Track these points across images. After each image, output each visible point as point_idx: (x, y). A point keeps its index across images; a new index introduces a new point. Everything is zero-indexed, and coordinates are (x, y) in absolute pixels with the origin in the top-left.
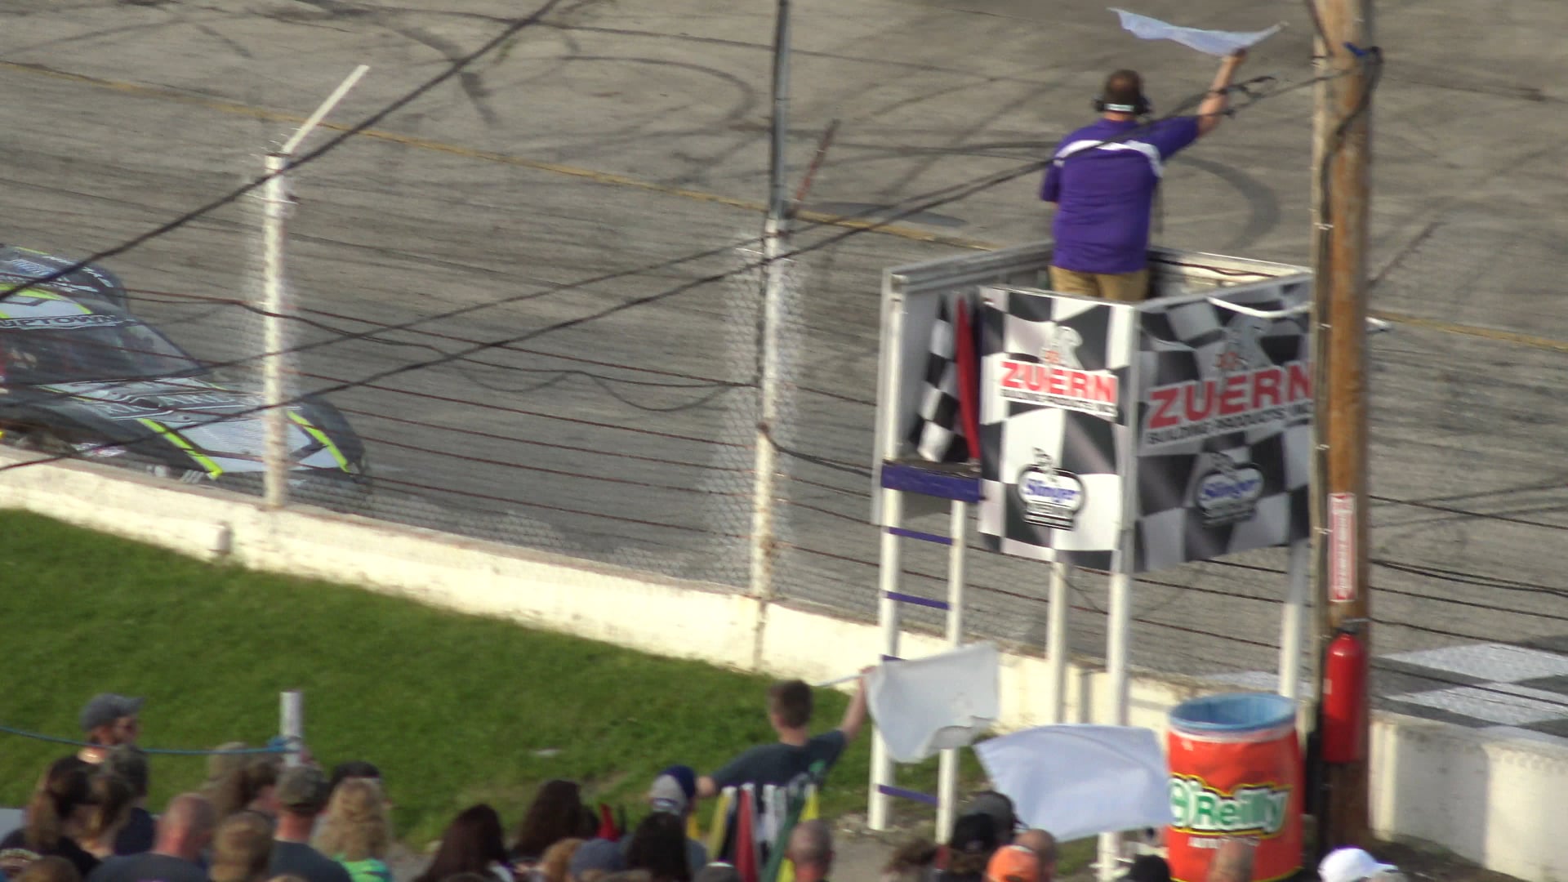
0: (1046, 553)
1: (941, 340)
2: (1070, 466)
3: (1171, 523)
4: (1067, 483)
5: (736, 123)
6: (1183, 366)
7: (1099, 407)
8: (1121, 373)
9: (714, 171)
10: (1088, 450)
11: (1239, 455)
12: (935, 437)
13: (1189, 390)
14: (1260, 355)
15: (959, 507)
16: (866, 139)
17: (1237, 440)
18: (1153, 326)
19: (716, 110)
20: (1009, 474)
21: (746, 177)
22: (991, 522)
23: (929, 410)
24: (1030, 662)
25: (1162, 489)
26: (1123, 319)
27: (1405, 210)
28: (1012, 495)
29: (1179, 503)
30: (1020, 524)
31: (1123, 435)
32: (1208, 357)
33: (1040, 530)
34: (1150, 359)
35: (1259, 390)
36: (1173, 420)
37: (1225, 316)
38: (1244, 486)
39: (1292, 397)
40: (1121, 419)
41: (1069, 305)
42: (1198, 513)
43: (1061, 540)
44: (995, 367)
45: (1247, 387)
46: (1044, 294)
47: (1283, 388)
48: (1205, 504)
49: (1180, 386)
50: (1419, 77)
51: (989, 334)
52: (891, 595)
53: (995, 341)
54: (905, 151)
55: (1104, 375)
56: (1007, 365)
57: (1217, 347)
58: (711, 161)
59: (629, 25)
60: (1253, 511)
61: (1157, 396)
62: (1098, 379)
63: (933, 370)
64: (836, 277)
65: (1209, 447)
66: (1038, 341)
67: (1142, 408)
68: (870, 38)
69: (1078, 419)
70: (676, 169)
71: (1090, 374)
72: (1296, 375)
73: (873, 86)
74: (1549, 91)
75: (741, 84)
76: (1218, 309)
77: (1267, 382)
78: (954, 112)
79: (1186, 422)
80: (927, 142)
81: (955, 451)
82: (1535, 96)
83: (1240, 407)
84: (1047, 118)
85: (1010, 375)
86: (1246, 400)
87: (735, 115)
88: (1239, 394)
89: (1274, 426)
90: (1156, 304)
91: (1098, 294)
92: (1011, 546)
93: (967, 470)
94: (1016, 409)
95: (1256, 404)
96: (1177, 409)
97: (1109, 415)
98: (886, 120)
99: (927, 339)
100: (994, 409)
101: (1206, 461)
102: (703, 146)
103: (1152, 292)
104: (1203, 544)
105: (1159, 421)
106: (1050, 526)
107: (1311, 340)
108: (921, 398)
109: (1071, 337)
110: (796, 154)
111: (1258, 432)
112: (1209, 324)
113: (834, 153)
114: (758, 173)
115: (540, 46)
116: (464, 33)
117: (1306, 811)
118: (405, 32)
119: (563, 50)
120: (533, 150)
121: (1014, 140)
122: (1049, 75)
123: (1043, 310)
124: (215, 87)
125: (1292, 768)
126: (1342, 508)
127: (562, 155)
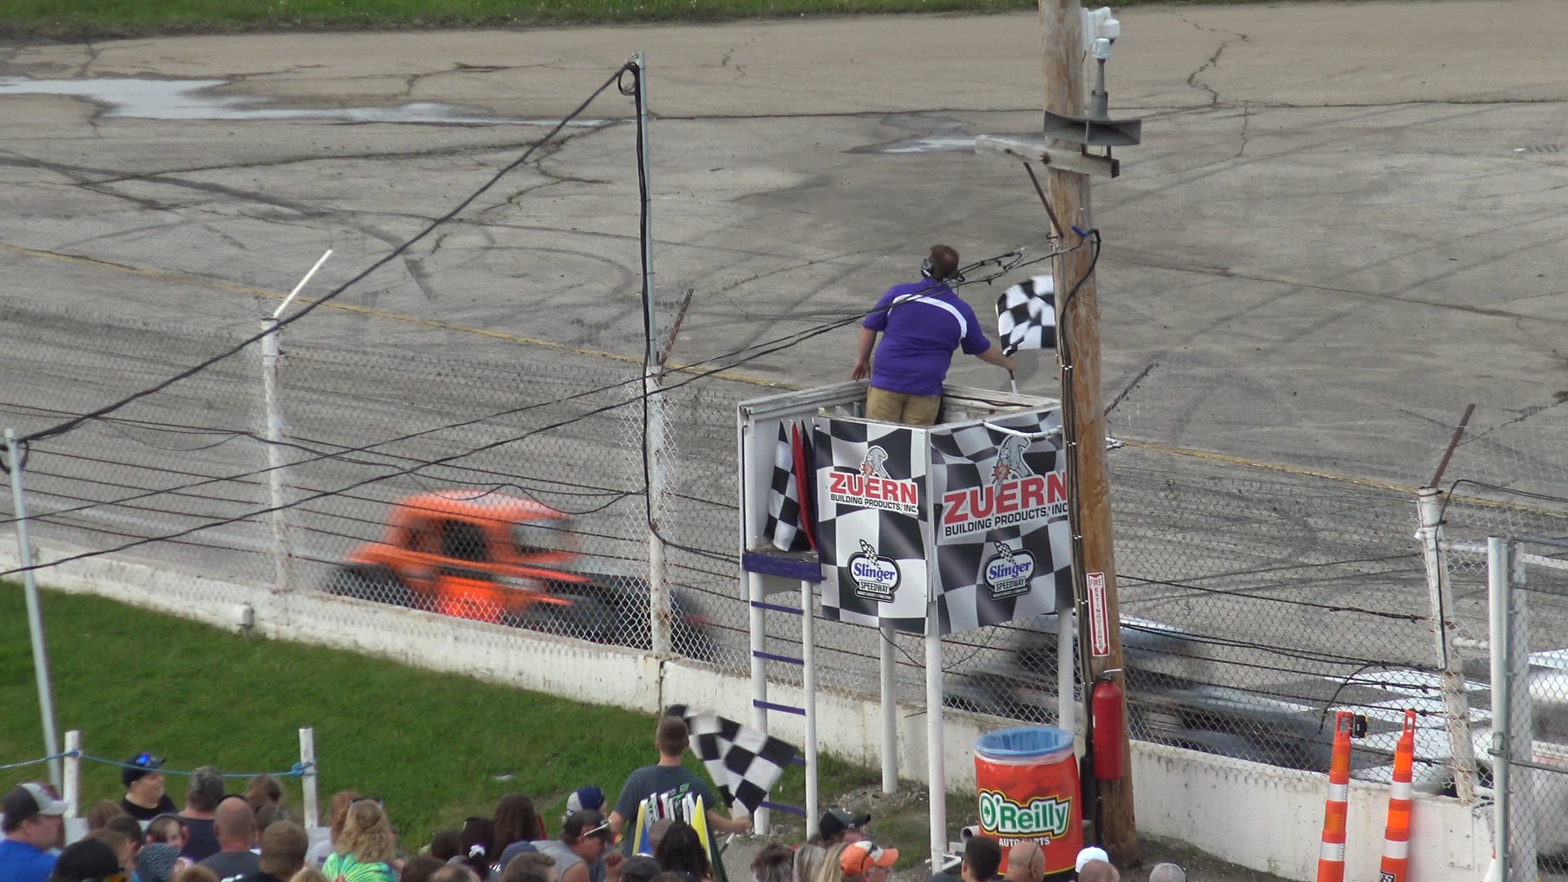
0: (874, 621)
1: (783, 457)
2: (888, 552)
3: (966, 597)
4: (886, 566)
5: (617, 296)
6: (967, 475)
7: (907, 507)
8: (921, 481)
9: (603, 333)
10: (900, 541)
11: (1015, 544)
12: (783, 531)
13: (974, 494)
14: (1025, 467)
15: (804, 584)
16: (718, 309)
17: (1013, 532)
18: (944, 445)
19: (604, 287)
20: (842, 561)
21: (628, 339)
22: (829, 596)
23: (777, 512)
24: (868, 706)
25: (958, 570)
26: (919, 438)
27: (1133, 362)
28: (845, 576)
29: (974, 581)
30: (853, 599)
31: (927, 528)
32: (986, 467)
33: (869, 604)
34: (942, 471)
35: (1026, 495)
36: (965, 517)
37: (997, 437)
38: (1019, 568)
39: (1051, 499)
40: (923, 515)
41: (878, 429)
42: (986, 589)
43: (885, 610)
44: (825, 477)
45: (1018, 491)
46: (859, 421)
47: (1045, 492)
48: (991, 582)
49: (968, 491)
50: (1134, 259)
51: (820, 454)
52: (756, 654)
53: (826, 459)
54: (748, 318)
55: (908, 482)
56: (832, 475)
57: (993, 461)
58: (599, 327)
59: (533, 223)
60: (1028, 587)
61: (948, 499)
62: (904, 486)
63: (779, 480)
64: (703, 414)
65: (991, 537)
66: (856, 457)
67: (938, 509)
68: (718, 232)
69: (889, 517)
70: (573, 333)
71: (898, 482)
72: (1053, 480)
73: (722, 268)
74: (1233, 270)
75: (621, 267)
76: (990, 431)
77: (1032, 488)
78: (788, 287)
79: (972, 519)
80: (766, 310)
81: (799, 543)
82: (1225, 273)
83: (1015, 507)
84: (856, 291)
85: (837, 483)
86: (1018, 500)
87: (617, 291)
88: (1013, 496)
89: (1040, 522)
90: (944, 428)
91: (901, 420)
92: (845, 615)
93: (811, 557)
94: (842, 510)
95: (1025, 504)
96: (965, 508)
97: (915, 513)
98: (733, 294)
99: (774, 457)
100: (826, 510)
101: (990, 549)
102: (594, 315)
103: (940, 420)
104: (991, 612)
105: (951, 518)
106: (876, 600)
107: (1062, 454)
108: (769, 503)
109: (881, 454)
110: (661, 320)
111: (1028, 526)
112: (985, 443)
113: (692, 319)
114: (636, 335)
115: (466, 239)
116: (406, 230)
117: (1084, 817)
118: (363, 230)
119: (484, 243)
120: (464, 320)
121: (835, 308)
122: (856, 259)
123: (859, 433)
124: (217, 271)
125: (1071, 784)
126: (1095, 584)
127: (486, 323)
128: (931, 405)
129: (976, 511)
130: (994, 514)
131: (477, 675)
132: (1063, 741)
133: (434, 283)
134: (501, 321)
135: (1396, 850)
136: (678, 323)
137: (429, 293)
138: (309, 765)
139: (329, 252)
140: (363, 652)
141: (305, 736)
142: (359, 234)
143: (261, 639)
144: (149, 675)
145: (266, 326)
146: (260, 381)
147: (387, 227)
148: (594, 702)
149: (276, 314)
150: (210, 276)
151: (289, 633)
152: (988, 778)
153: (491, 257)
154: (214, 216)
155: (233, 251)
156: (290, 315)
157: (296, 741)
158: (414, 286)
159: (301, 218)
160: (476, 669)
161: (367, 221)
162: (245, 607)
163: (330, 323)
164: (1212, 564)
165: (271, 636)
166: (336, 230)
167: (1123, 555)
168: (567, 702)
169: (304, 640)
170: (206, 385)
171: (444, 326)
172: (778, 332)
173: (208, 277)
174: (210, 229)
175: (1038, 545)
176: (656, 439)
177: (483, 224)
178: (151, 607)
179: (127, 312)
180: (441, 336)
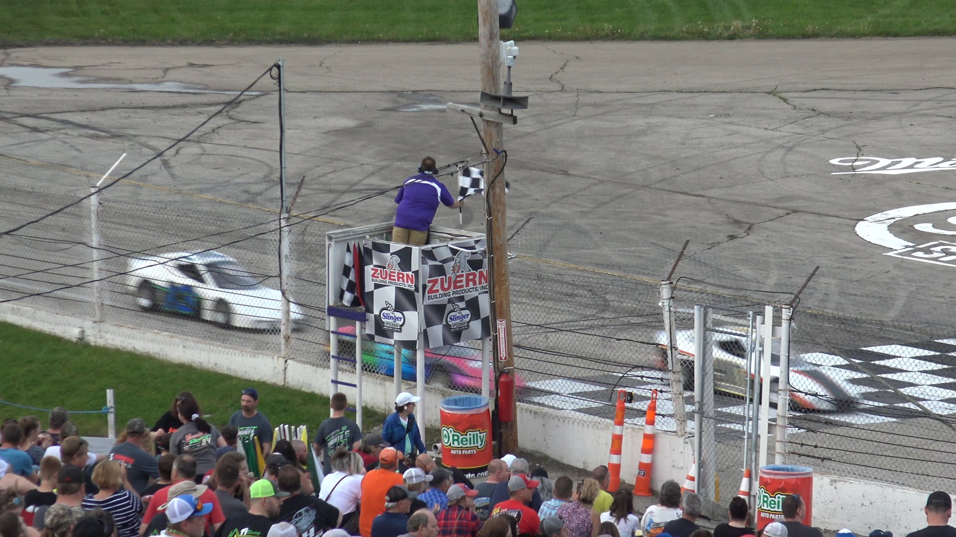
0: (392, 341)
1: (349, 260)
2: (399, 308)
3: (437, 331)
4: (398, 315)
5: (266, 179)
6: (439, 270)
7: (409, 286)
8: (416, 273)
9: (259, 198)
10: (405, 302)
11: (462, 305)
12: (348, 296)
13: (442, 280)
14: (468, 266)
15: (358, 323)
16: (315, 187)
17: (461, 299)
18: (428, 255)
19: (260, 174)
20: (376, 312)
21: (272, 200)
22: (370, 329)
23: (345, 287)
24: (388, 384)
25: (434, 317)
26: (416, 251)
27: (519, 216)
28: (378, 319)
29: (442, 323)
30: (381, 330)
31: (419, 296)
32: (449, 266)
33: (389, 333)
34: (427, 268)
35: (468, 281)
36: (437, 291)
37: (454, 252)
38: (464, 317)
39: (480, 283)
40: (417, 290)
41: (395, 247)
42: (447, 327)
43: (397, 336)
44: (369, 270)
45: (464, 279)
46: (386, 242)
47: (477, 279)
48: (450, 323)
49: (439, 278)
50: (521, 166)
51: (366, 258)
52: (333, 357)
53: (370, 261)
54: (331, 191)
55: (410, 273)
56: (372, 269)
57: (452, 263)
58: (257, 194)
59: (224, 142)
60: (468, 326)
61: (429, 282)
62: (408, 275)
63: (346, 271)
64: (308, 239)
65: (450, 301)
66: (384, 260)
67: (424, 287)
68: (316, 148)
69: (400, 290)
70: (244, 197)
71: (405, 273)
72: (481, 273)
73: (318, 166)
74: (570, 172)
75: (268, 165)
76: (451, 249)
77: (471, 277)
78: (350, 177)
79: (441, 292)
80: (339, 187)
81: (355, 302)
82: (566, 173)
83: (462, 286)
84: (385, 179)
85: (375, 273)
86: (464, 283)
87: (266, 177)
88: (461, 281)
89: (474, 294)
90: (428, 247)
92: (377, 338)
93: (361, 309)
94: (377, 286)
95: (467, 285)
96: (438, 287)
97: (413, 289)
98: (323, 179)
99: (343, 259)
100: (369, 286)
101: (449, 307)
102: (255, 188)
103: (427, 242)
104: (450, 339)
105: (431, 291)
106: (393, 331)
107: (486, 261)
108: (341, 282)
109: (397, 259)
110: (289, 191)
111: (469, 296)
112: (449, 255)
113: (303, 191)
114: (276, 199)
115: (191, 150)
116: (162, 145)
117: (493, 440)
118: (140, 144)
119: (200, 151)
120: (190, 189)
121: (372, 187)
122: (384, 163)
123: (386, 248)
124: (69, 163)
125: (487, 423)
126: (501, 325)
127: (201, 191)
128: (422, 235)
129: (443, 288)
130: (451, 291)
131: (194, 365)
132: (483, 403)
133: (176, 171)
134: (208, 190)
135: (646, 459)
136: (297, 193)
137: (173, 176)
138: (111, 407)
139: (125, 155)
140: (137, 353)
141: (110, 393)
142: (138, 146)
143: (87, 346)
144: (31, 362)
145: (93, 190)
146: (89, 218)
147: (152, 143)
148: (252, 379)
149: (98, 184)
150: (66, 165)
151: (101, 342)
152: (446, 420)
153: (203, 159)
154: (66, 136)
155: (76, 153)
156: (104, 185)
157: (106, 395)
158: (165, 172)
159: (109, 138)
160: (194, 362)
161: (143, 140)
162: (80, 329)
163: (123, 190)
164: (557, 318)
165: (93, 344)
166: (127, 144)
167: (515, 311)
168: (239, 379)
169: (108, 346)
170: (61, 220)
171: (179, 192)
172: (345, 198)
173: (63, 166)
174: (65, 143)
175: (473, 305)
176: (285, 250)
177: (200, 142)
178: (33, 328)
179: (23, 183)
180: (178, 198)
